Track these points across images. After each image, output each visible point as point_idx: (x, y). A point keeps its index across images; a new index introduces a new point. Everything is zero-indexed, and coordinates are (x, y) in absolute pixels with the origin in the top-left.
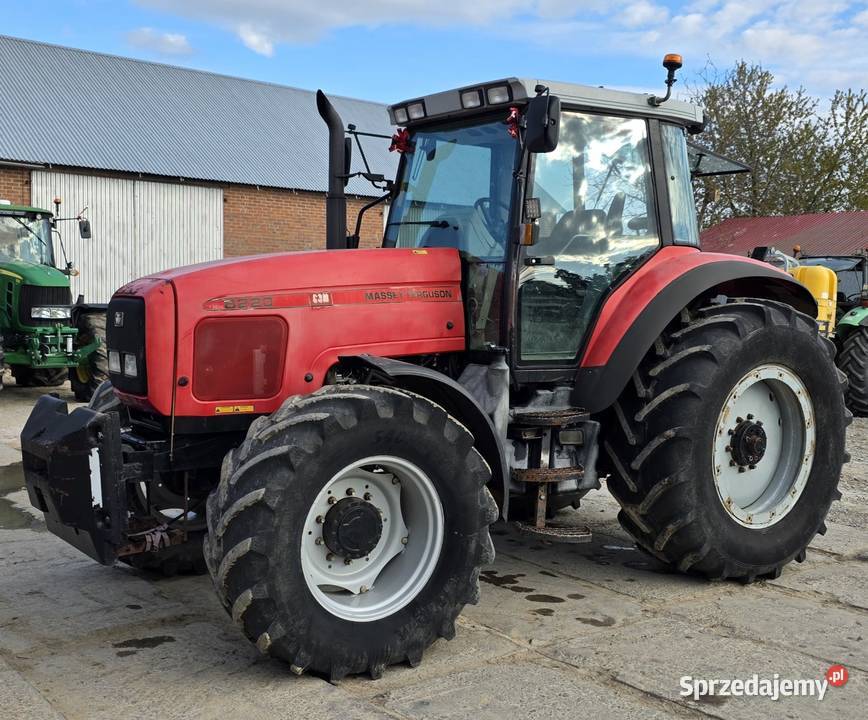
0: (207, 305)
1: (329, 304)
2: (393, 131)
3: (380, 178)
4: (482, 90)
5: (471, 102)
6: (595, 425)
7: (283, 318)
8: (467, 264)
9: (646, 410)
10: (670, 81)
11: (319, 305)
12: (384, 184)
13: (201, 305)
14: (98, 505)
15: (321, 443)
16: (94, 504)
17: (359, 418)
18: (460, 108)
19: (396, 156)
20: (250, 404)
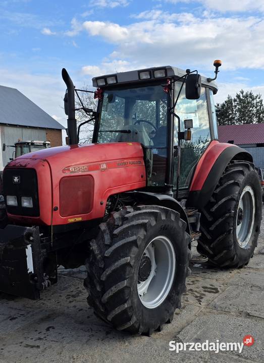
0: (64, 171)
1: (106, 169)
2: (95, 89)
3: (91, 111)
4: (151, 71)
5: (145, 77)
6: (199, 214)
7: (92, 176)
8: (145, 149)
9: (215, 207)
10: (216, 72)
11: (103, 169)
12: (91, 113)
13: (61, 172)
14: (31, 272)
15: (145, 233)
16: (29, 272)
17: (156, 221)
18: (138, 79)
19: (96, 101)
20: (80, 217)
